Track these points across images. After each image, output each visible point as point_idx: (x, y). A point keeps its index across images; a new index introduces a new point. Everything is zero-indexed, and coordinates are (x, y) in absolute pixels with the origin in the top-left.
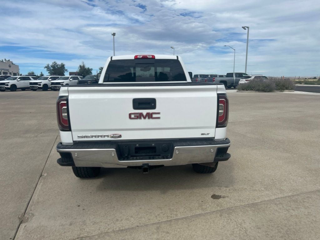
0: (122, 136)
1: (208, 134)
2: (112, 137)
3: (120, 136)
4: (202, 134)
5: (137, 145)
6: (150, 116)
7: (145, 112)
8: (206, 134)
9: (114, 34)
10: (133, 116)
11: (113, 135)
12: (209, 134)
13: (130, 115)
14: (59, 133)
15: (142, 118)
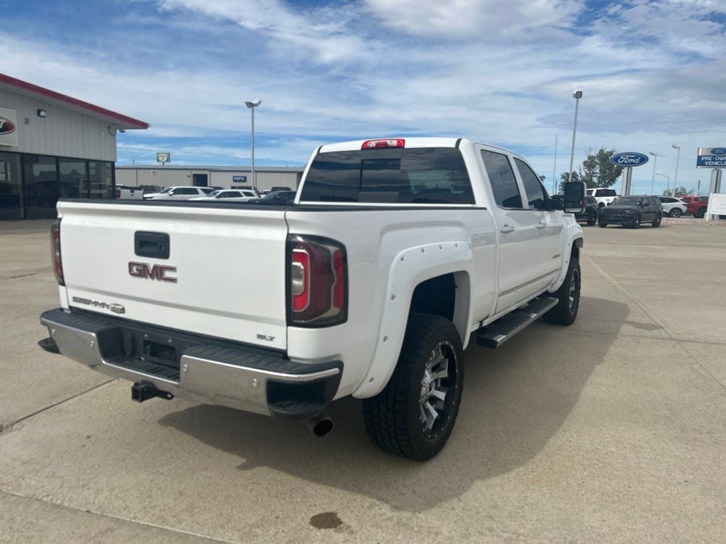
0: (126, 310)
1: (272, 339)
2: (113, 310)
3: (123, 311)
4: (260, 337)
5: (146, 335)
6: (158, 273)
7: (151, 262)
8: (267, 338)
9: (579, 95)
10: (134, 269)
11: (113, 306)
12: (274, 340)
13: (131, 265)
14: (58, 288)
15: (149, 277)
